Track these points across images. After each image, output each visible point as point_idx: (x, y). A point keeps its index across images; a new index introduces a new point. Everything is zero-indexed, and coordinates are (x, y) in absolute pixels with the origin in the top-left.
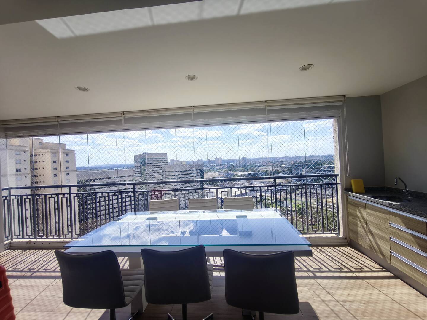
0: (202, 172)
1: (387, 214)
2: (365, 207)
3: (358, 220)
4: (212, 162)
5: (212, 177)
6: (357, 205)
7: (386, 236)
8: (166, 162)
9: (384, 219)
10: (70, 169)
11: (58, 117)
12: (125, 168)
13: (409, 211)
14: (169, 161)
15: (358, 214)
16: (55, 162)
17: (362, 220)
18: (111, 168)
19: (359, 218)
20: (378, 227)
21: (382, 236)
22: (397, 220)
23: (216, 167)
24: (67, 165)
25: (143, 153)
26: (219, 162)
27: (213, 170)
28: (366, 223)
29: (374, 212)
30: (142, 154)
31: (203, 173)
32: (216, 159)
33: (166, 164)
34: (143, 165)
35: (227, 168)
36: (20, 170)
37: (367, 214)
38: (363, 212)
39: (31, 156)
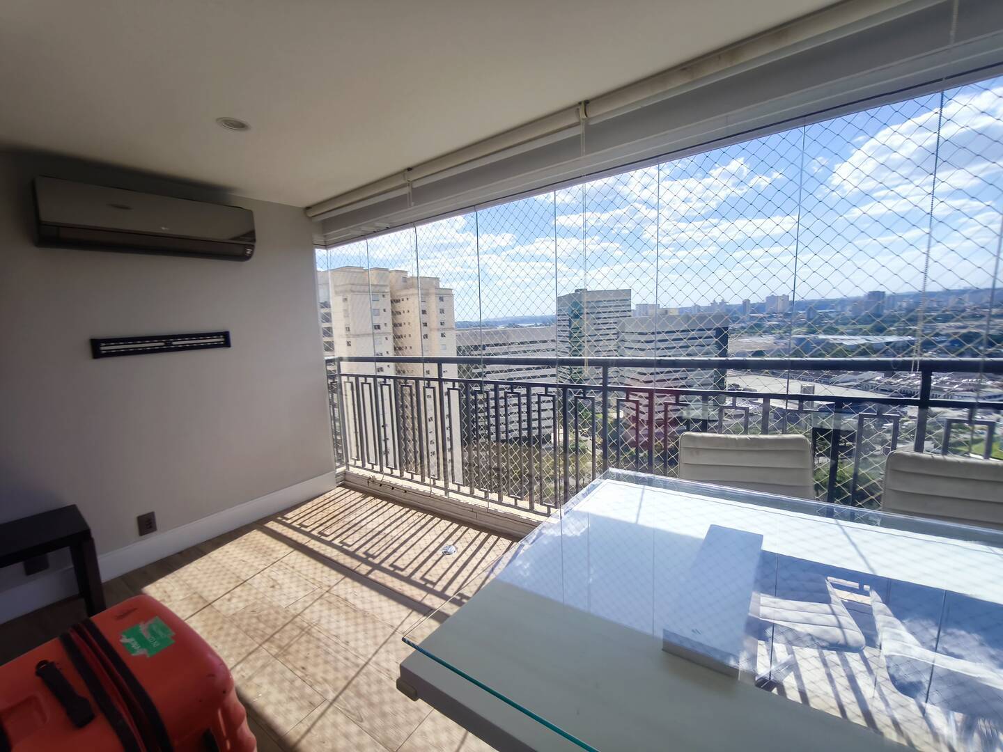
0: (722, 336)
4: (759, 308)
5: (751, 348)
8: (628, 308)
10: (446, 325)
11: (409, 169)
12: (538, 324)
14: (633, 307)
16: (424, 312)
18: (513, 324)
23: (769, 323)
24: (442, 317)
25: (576, 291)
26: (780, 306)
27: (756, 328)
30: (574, 292)
31: (726, 338)
32: (772, 299)
33: (629, 314)
34: (576, 316)
35: (804, 325)
36: (378, 327)
39: (394, 301)
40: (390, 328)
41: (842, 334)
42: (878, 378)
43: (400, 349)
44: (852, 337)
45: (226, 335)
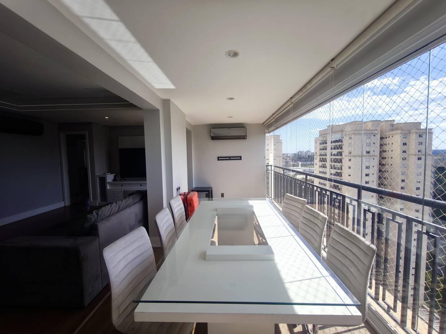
10: (423, 152)
16: (405, 144)
24: (420, 148)
36: (369, 152)
39: (382, 138)
40: (377, 153)
43: (383, 165)
45: (241, 157)
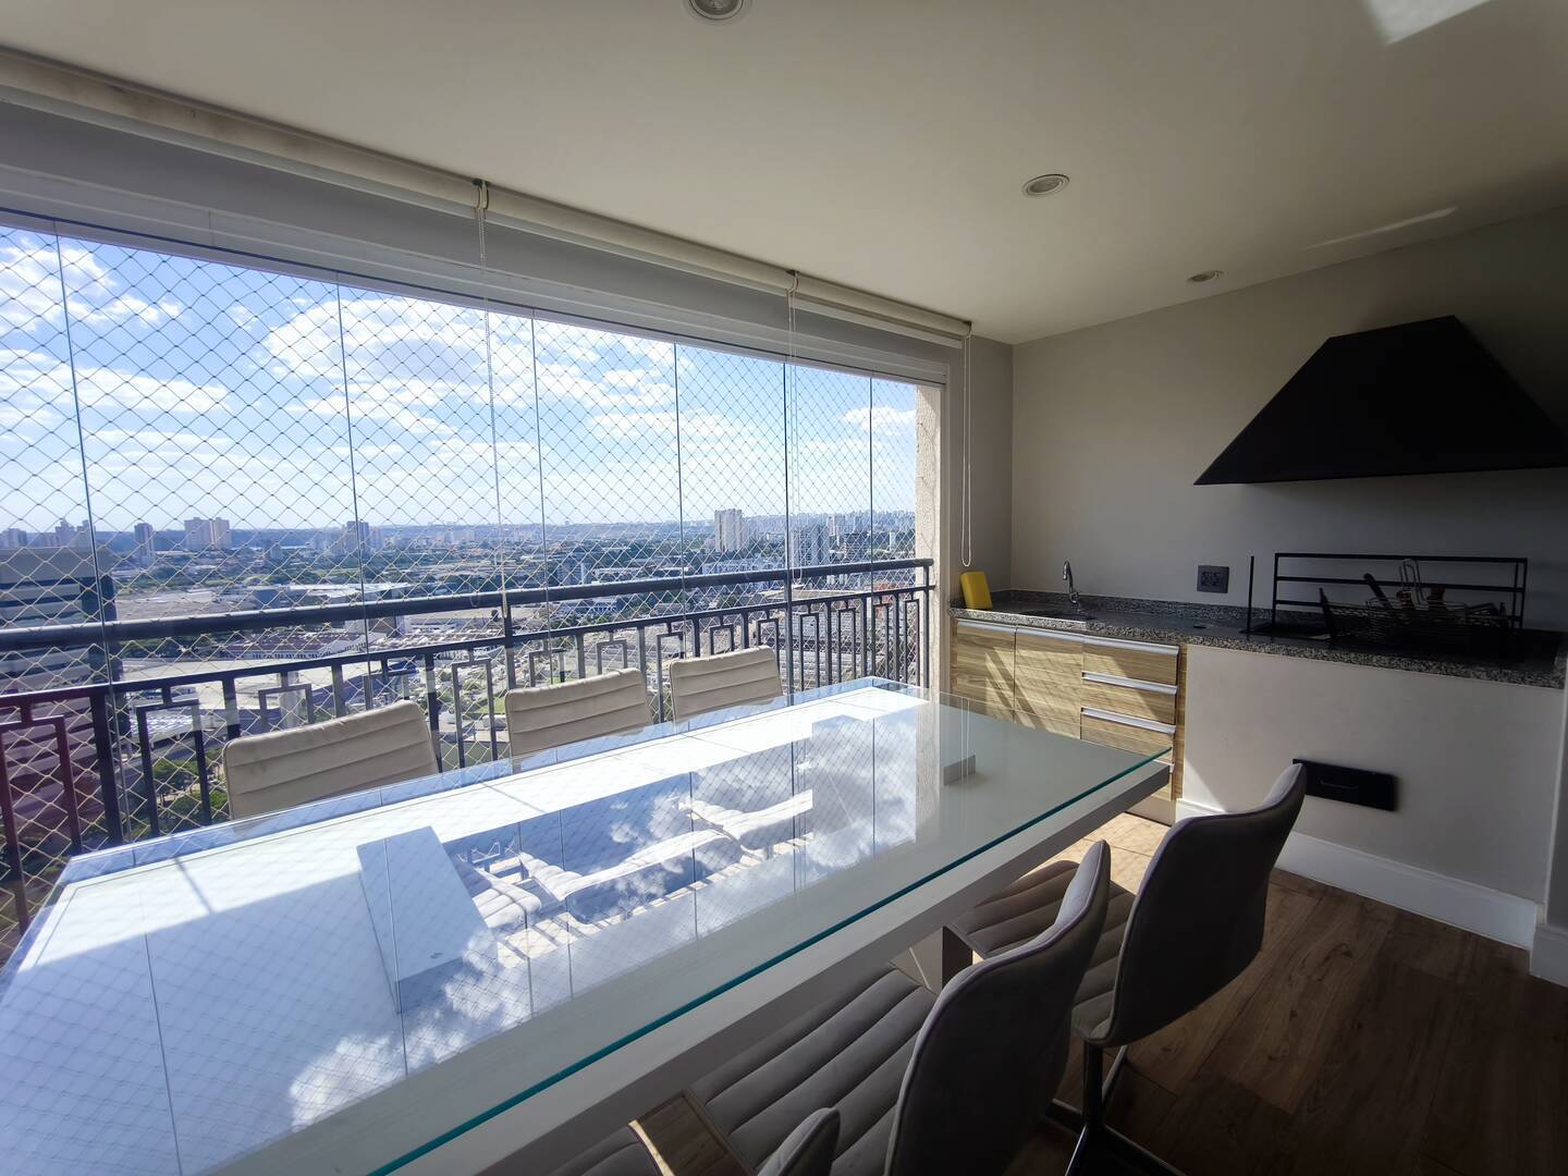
0: (96, 596)
1: (1076, 653)
2: (1012, 644)
3: (989, 684)
4: (166, 540)
6: (987, 643)
7: (1071, 708)
9: (1068, 666)
13: (1143, 635)
15: (991, 666)
17: (1000, 681)
19: (990, 676)
20: (1049, 689)
21: (1060, 710)
22: (1105, 663)
23: (198, 567)
26: (215, 539)
27: (174, 578)
28: (1014, 687)
29: (1040, 653)
31: (108, 594)
32: (193, 524)
35: (263, 569)
37: (1018, 660)
38: (1006, 658)
41: (324, 582)
42: (381, 640)
44: (338, 586)
